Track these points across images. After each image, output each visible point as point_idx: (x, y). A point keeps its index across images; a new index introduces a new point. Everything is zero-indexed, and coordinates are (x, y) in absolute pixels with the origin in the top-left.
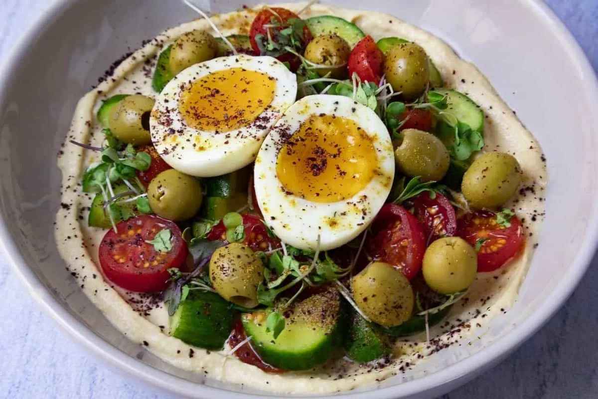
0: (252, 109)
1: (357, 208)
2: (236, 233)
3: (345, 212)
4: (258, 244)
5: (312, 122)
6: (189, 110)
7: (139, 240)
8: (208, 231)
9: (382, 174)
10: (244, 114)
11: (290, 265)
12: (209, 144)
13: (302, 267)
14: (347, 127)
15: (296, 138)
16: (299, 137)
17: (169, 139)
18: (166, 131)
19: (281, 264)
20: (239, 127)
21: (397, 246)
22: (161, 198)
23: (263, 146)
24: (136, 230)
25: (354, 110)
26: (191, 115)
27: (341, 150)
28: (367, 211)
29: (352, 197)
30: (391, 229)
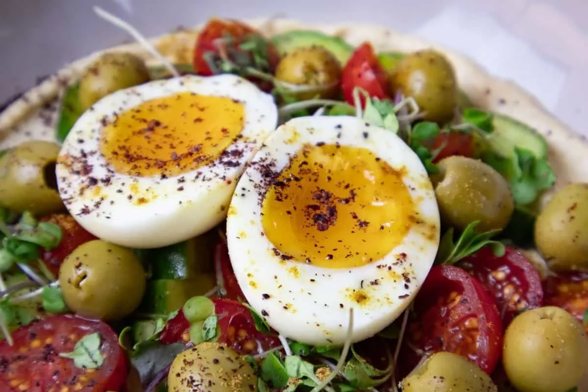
0: (214, 141)
1: (394, 273)
2: (205, 329)
3: (376, 281)
4: (241, 344)
5: (307, 154)
6: (117, 150)
7: (49, 354)
8: (161, 330)
9: (422, 222)
10: (203, 149)
11: (298, 371)
12: (153, 193)
13: (319, 370)
14: (359, 158)
15: (287, 177)
16: (290, 175)
17: (88, 193)
18: (83, 182)
19: (283, 370)
20: (197, 167)
21: (460, 329)
22: (82, 283)
23: (238, 191)
24: (43, 339)
25: (366, 135)
26: (121, 157)
27: (355, 192)
28: (410, 277)
29: (383, 257)
30: (445, 304)
